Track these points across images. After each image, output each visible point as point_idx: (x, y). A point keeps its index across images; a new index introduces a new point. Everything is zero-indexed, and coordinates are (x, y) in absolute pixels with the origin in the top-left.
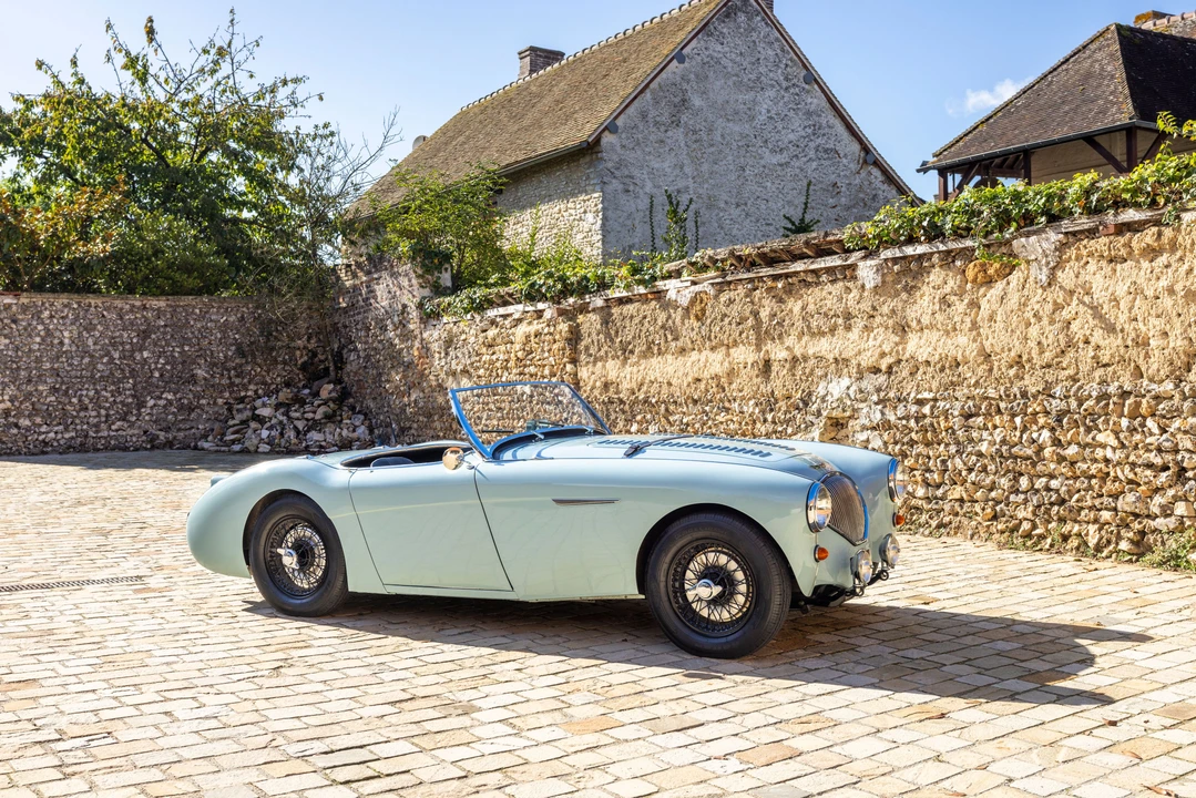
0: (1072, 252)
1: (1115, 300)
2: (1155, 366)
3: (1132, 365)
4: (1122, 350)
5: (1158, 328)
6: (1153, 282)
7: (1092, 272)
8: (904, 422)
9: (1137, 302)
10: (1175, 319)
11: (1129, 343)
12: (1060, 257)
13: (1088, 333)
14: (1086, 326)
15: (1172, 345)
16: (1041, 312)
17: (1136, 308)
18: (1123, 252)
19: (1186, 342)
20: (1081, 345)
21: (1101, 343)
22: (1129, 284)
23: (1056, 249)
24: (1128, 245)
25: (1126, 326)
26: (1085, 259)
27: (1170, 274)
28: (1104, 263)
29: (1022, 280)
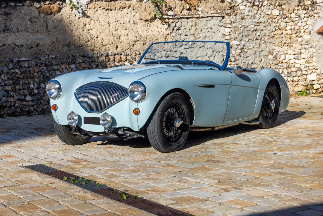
0: (91, 5)
1: (109, 23)
2: (124, 45)
3: (116, 45)
4: (113, 40)
5: (126, 33)
6: (123, 18)
7: (100, 14)
8: (12, 71)
9: (118, 25)
10: (132, 31)
11: (115, 38)
12: (87, 7)
13: (99, 34)
14: (98, 32)
15: (130, 39)
16: (79, 27)
17: (117, 26)
18: (113, 8)
19: (135, 37)
20: (96, 39)
21: (104, 38)
22: (115, 19)
23: (86, 5)
24: (115, 5)
25: (114, 33)
26: (97, 9)
27: (128, 16)
28: (104, 10)
29: (69, 15)
